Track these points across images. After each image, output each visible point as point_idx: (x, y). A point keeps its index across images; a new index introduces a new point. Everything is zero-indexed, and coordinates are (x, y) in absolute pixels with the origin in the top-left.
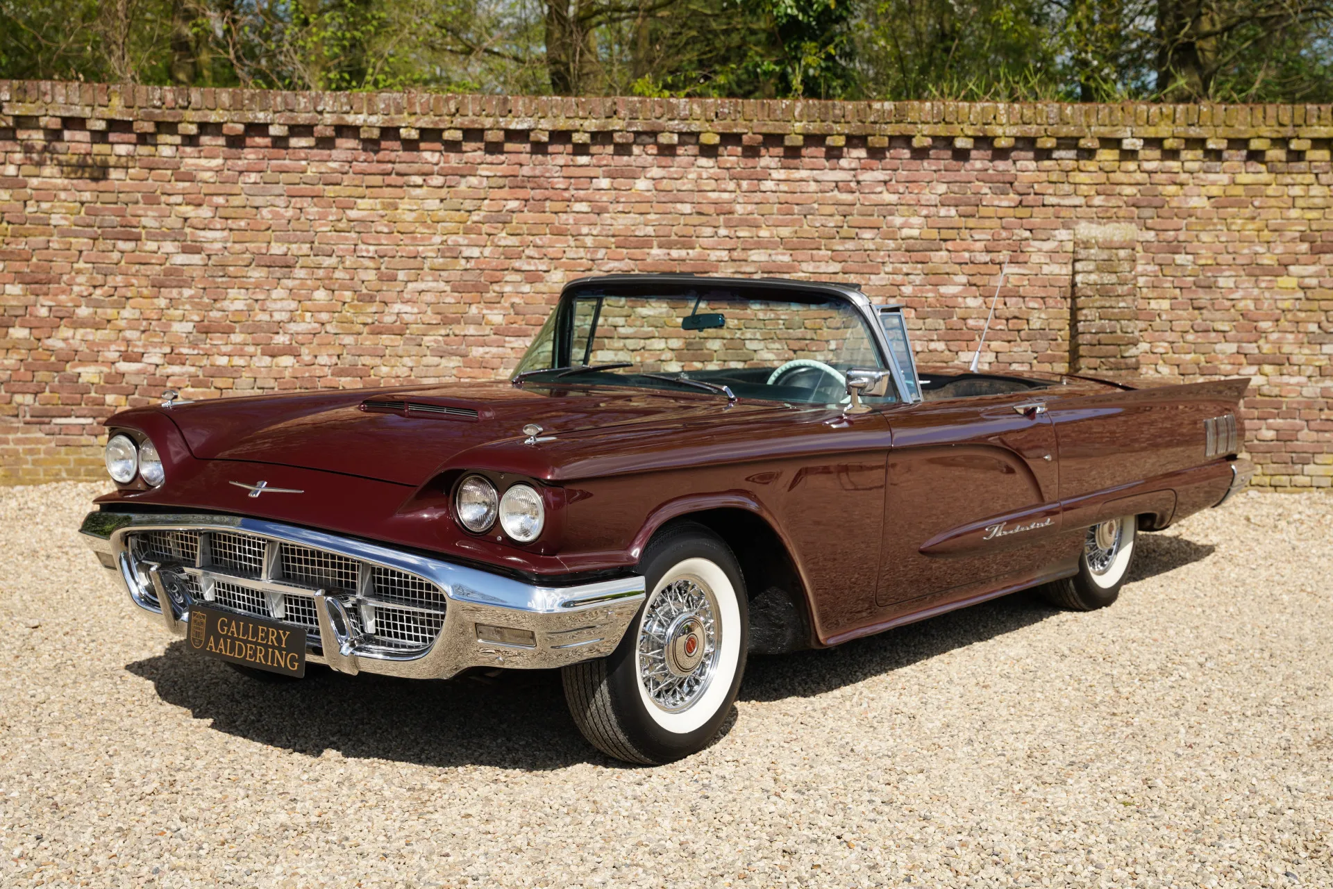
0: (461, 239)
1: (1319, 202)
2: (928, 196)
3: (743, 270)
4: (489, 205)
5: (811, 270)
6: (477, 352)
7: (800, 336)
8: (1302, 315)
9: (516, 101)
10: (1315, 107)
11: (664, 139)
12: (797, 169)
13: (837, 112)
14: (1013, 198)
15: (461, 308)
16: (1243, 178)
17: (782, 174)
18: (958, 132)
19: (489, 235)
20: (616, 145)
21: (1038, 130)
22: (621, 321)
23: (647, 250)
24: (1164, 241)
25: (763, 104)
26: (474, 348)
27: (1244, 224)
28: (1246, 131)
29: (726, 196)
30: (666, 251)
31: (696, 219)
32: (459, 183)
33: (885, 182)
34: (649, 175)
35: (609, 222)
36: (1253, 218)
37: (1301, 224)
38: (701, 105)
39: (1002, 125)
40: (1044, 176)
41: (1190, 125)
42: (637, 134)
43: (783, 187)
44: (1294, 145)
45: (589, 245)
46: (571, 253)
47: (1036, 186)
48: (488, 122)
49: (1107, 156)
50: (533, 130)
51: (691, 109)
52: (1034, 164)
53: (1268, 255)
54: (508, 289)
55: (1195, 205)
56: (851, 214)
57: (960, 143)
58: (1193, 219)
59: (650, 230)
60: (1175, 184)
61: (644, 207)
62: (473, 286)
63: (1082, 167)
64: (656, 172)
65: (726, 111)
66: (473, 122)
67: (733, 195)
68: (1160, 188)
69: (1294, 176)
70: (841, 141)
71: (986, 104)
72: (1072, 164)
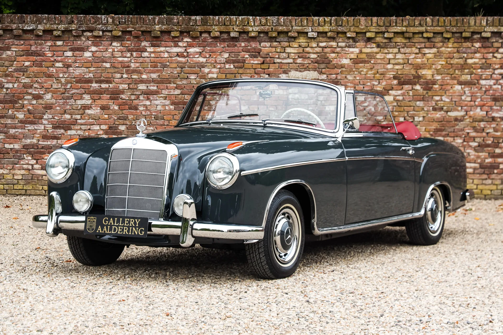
0: (3, 80)
1: (401, 61)
2: (219, 59)
3: (135, 93)
4: (16, 64)
5: (166, 93)
6: (12, 131)
7: (162, 123)
8: (397, 113)
9: (27, 17)
10: (394, 18)
11: (95, 33)
12: (159, 47)
13: (175, 21)
14: (260, 60)
15: (5, 111)
16: (365, 50)
17: (151, 49)
18: (231, 30)
19: (17, 77)
20: (74, 36)
21: (268, 29)
22: (79, 117)
23: (90, 84)
24: (331, 79)
25: (140, 18)
26: (11, 130)
27: (367, 71)
28: (363, 29)
29: (126, 59)
30: (99, 85)
31: (112, 70)
32: (2, 54)
33: (200, 52)
34: (90, 50)
35: (72, 71)
36: (371, 69)
37: (393, 71)
38: (113, 18)
39: (252, 26)
40: (274, 49)
41: (338, 26)
42: (83, 31)
43: (153, 55)
44: (386, 35)
45: (63, 82)
46: (55, 86)
47: (270, 54)
48: (14, 26)
49: (302, 40)
50: (35, 29)
51: (107, 20)
52: (269, 44)
53: (379, 86)
54: (26, 102)
55: (344, 63)
56: (184, 68)
57: (232, 35)
58: (344, 69)
59: (91, 75)
60: (334, 52)
61: (89, 65)
62: (10, 101)
63: (291, 45)
64: (94, 49)
65: (124, 20)
66: (7, 26)
67: (129, 59)
68: (328, 55)
69: (389, 49)
70: (177, 34)
71: (244, 17)
72: (287, 44)
